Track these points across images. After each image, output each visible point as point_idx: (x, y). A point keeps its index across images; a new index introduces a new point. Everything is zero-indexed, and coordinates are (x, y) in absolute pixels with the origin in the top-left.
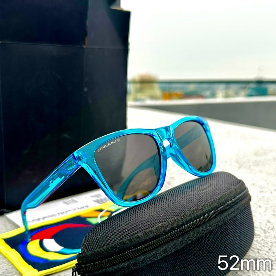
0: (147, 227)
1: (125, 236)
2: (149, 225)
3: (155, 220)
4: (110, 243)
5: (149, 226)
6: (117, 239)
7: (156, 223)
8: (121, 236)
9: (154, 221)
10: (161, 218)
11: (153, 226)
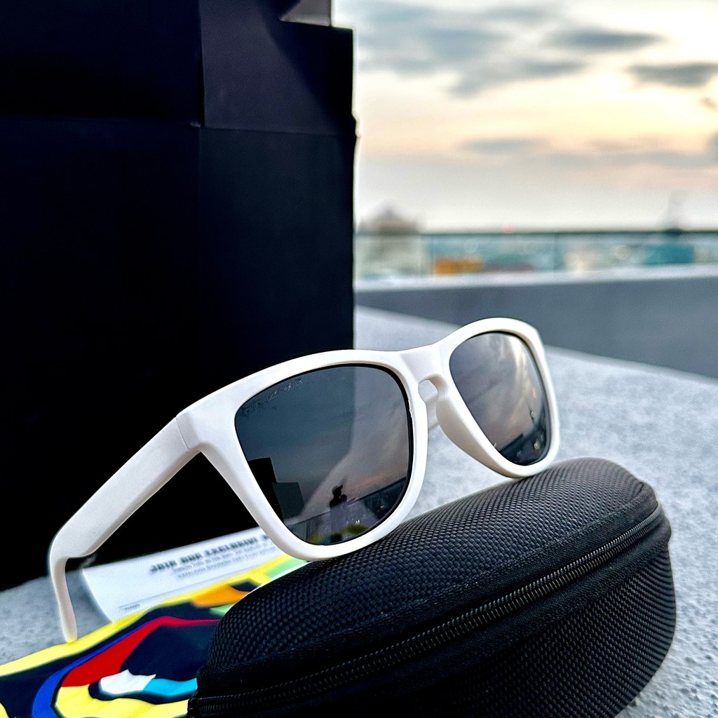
1: (315, 631)
4: (277, 648)
6: (294, 637)
8: (304, 630)
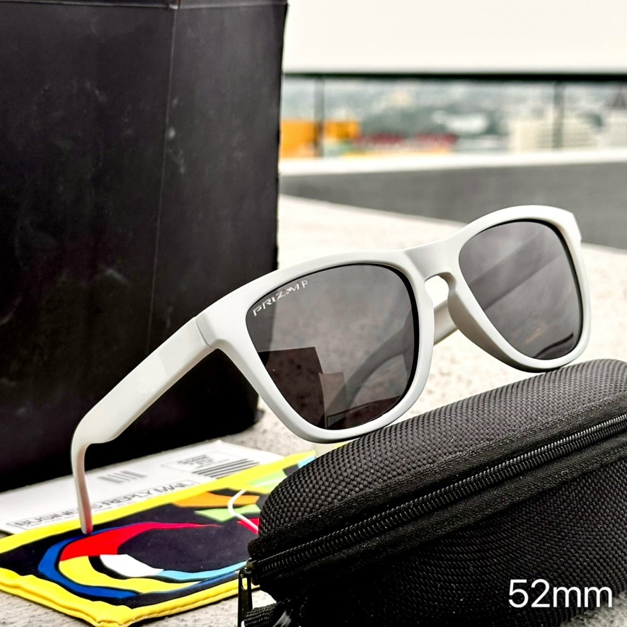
0: (420, 463)
2: (424, 459)
3: (437, 449)
5: (425, 462)
7: (440, 455)
9: (434, 450)
10: (450, 444)
11: (434, 461)
